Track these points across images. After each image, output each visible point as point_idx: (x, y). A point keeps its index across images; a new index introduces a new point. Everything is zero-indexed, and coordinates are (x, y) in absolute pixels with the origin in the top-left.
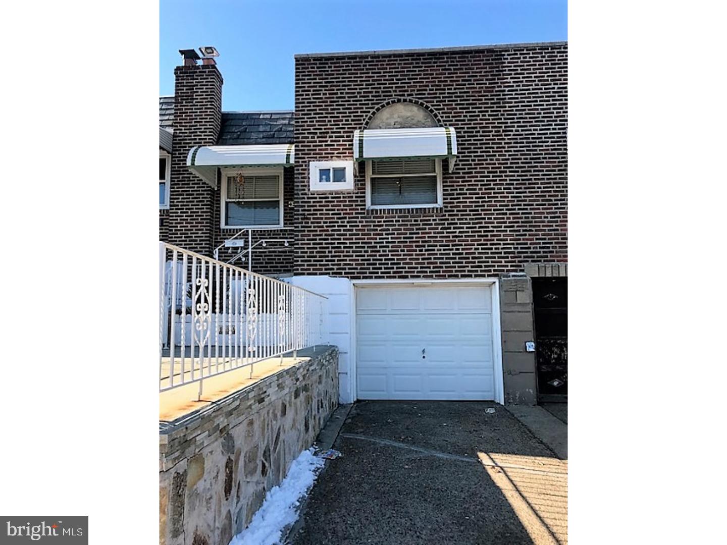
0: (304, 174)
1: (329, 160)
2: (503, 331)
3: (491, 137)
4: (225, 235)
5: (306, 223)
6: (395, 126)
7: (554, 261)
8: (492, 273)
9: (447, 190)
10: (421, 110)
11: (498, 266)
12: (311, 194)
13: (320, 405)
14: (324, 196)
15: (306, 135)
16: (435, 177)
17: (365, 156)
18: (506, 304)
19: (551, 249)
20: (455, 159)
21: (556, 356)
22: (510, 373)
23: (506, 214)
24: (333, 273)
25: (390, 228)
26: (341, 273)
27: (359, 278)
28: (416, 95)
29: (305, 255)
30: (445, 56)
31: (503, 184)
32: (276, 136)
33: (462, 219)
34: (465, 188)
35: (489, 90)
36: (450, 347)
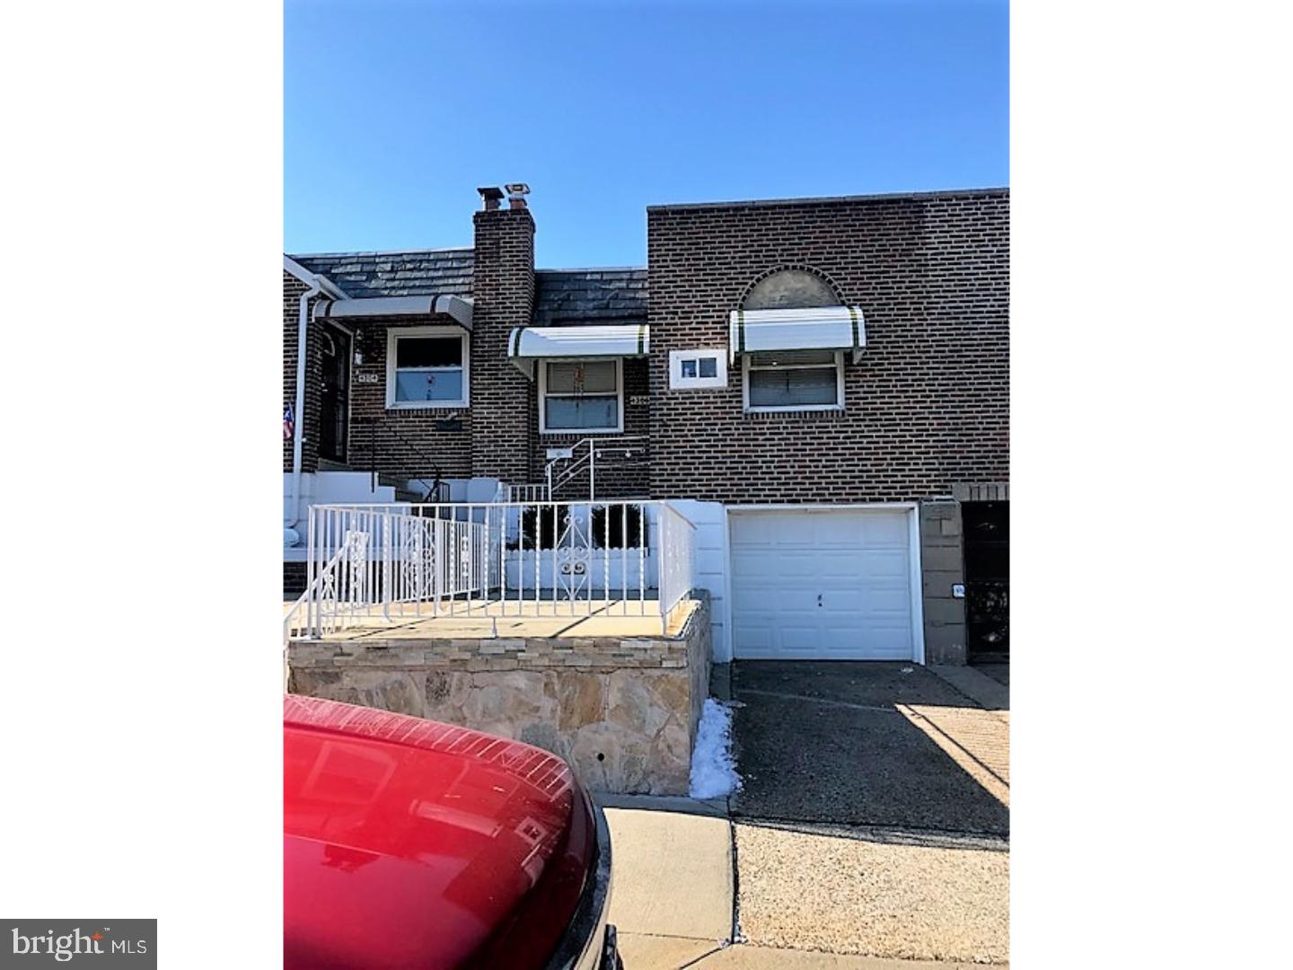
0: (662, 367)
1: (695, 348)
2: (924, 571)
3: (909, 317)
4: (547, 443)
5: (665, 431)
6: (782, 302)
7: (990, 480)
8: (910, 496)
9: (851, 388)
10: (817, 282)
11: (918, 487)
12: (672, 394)
14: (688, 394)
15: (664, 316)
16: (835, 369)
17: (747, 347)
18: (928, 536)
19: (987, 465)
20: (862, 350)
21: (993, 603)
22: (933, 624)
23: (928, 419)
24: (701, 497)
25: (776, 437)
26: (711, 496)
27: (734, 502)
29: (665, 472)
30: (847, 208)
31: (923, 380)
33: (870, 426)
34: (875, 384)
35: (906, 252)
36: (855, 592)
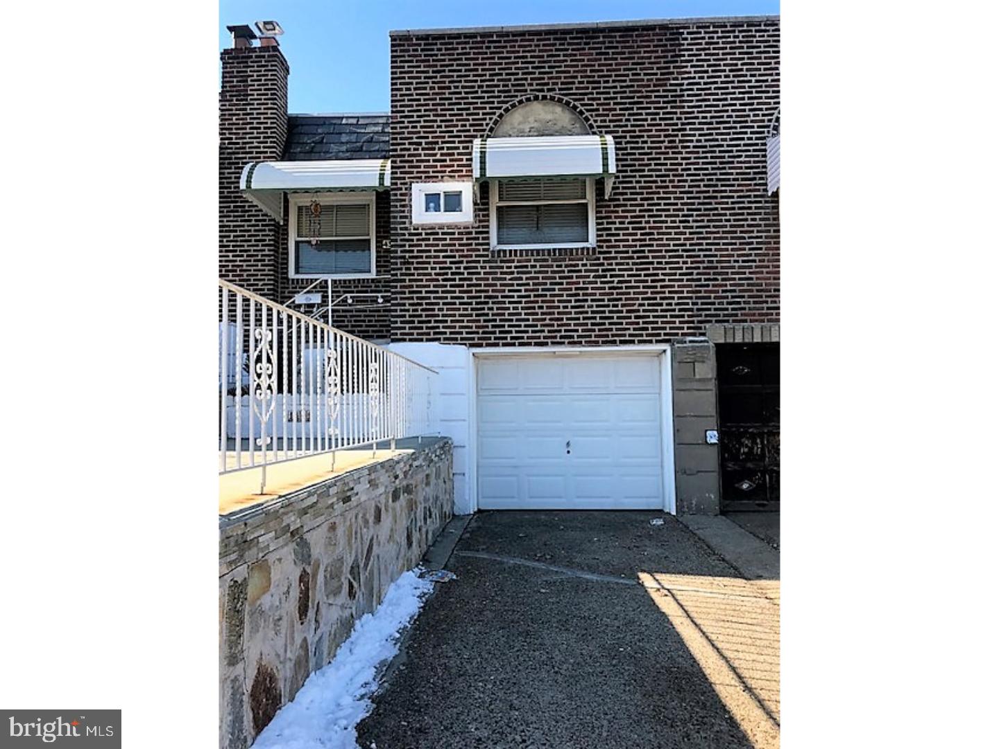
0: (404, 200)
1: (440, 181)
2: (676, 416)
3: (663, 150)
4: (296, 288)
5: (407, 269)
6: (531, 134)
7: (745, 321)
8: (663, 337)
9: (602, 224)
10: (567, 111)
11: (671, 328)
12: (414, 229)
13: (428, 514)
14: (432, 231)
15: (407, 146)
16: (585, 205)
17: (488, 175)
18: (680, 380)
19: (743, 305)
20: (613, 179)
21: (746, 450)
22: (685, 472)
23: (682, 256)
24: (445, 339)
25: (524, 276)
26: (456, 339)
27: (480, 345)
28: (560, 89)
29: (407, 313)
30: (601, 34)
31: (678, 216)
32: (364, 148)
33: (622, 264)
34: (627, 221)
35: (661, 83)
36: (606, 439)
